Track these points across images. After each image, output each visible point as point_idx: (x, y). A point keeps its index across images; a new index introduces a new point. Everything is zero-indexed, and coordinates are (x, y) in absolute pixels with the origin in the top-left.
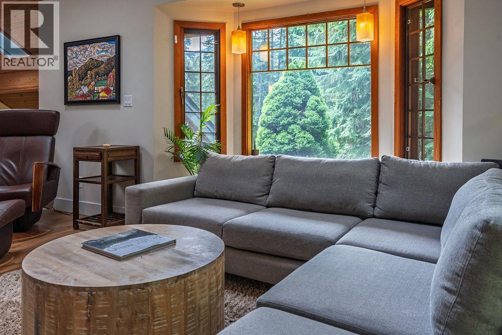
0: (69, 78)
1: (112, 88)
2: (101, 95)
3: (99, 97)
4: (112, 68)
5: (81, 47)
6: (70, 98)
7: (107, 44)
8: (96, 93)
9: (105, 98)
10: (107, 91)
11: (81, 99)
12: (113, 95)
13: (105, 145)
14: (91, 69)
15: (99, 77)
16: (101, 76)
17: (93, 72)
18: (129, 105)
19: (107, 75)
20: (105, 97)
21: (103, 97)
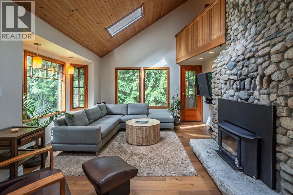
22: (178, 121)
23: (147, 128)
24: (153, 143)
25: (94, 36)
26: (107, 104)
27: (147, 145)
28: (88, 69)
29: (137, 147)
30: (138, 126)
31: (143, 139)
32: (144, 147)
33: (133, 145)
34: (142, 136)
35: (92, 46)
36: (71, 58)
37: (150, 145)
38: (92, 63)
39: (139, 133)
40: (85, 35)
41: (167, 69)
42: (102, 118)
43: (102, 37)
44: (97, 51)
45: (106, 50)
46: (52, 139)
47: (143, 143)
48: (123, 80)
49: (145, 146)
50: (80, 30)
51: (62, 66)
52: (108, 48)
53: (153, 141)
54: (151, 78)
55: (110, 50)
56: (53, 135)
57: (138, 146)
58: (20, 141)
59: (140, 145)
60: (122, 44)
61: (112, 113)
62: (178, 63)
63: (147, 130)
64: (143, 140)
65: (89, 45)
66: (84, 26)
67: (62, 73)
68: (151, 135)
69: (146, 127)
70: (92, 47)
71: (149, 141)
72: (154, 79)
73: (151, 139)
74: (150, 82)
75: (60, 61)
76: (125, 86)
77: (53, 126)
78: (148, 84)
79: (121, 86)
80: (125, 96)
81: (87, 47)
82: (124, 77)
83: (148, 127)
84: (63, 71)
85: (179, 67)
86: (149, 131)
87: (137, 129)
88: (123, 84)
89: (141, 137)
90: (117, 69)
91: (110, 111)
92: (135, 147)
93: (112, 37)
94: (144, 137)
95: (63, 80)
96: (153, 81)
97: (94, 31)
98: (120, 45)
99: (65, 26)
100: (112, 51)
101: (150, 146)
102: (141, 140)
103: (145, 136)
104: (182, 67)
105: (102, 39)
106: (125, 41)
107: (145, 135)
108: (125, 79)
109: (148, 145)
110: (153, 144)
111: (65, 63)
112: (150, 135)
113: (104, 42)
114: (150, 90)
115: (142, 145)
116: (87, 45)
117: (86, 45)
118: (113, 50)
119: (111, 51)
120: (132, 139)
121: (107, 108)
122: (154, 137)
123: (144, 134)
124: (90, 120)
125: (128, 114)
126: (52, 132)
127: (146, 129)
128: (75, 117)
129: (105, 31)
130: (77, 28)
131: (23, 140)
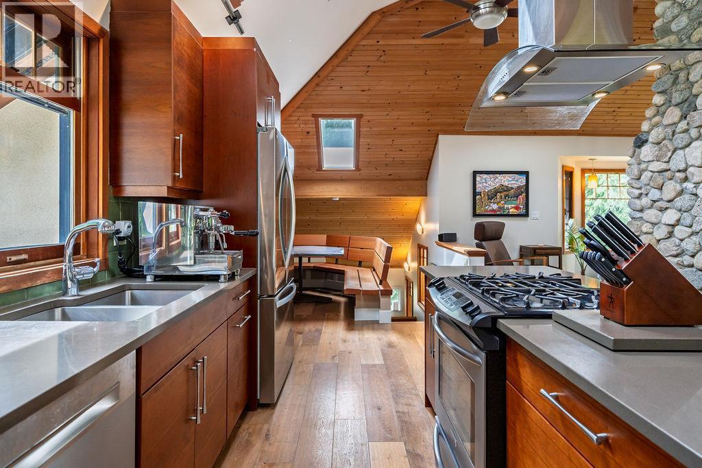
0: (477, 197)
1: (522, 207)
2: (511, 211)
3: (508, 212)
4: (522, 193)
5: (491, 176)
6: (478, 212)
7: (517, 176)
8: (506, 209)
9: (515, 213)
10: (517, 208)
11: (490, 213)
12: (523, 211)
13: (540, 245)
14: (500, 192)
15: (509, 198)
16: (511, 198)
17: (503, 194)
19: (517, 197)
21: (513, 212)
58: (535, 251)
131: (537, 251)
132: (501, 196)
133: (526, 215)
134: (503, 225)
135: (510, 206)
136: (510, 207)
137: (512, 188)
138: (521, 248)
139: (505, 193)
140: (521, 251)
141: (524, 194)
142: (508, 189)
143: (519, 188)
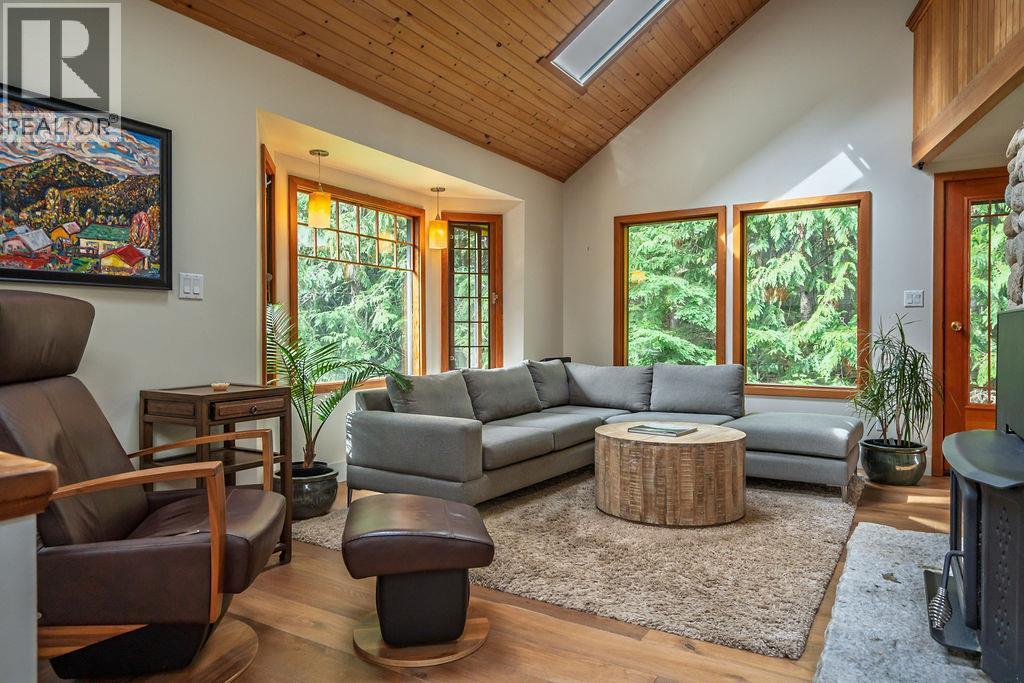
1: (147, 252)
2: (105, 262)
3: (97, 266)
4: (148, 202)
8: (84, 255)
9: (124, 274)
10: (129, 254)
12: (149, 268)
13: (217, 385)
14: (60, 185)
15: (96, 212)
16: (107, 214)
17: (72, 196)
18: (194, 296)
19: (130, 215)
20: (123, 269)
21: (112, 268)
22: (908, 464)
23: (663, 451)
24: (695, 520)
25: (502, 99)
26: (573, 367)
27: (665, 525)
28: (501, 228)
29: (623, 524)
30: (628, 441)
31: (646, 494)
32: (651, 530)
33: (611, 515)
34: (644, 482)
35: (508, 137)
36: (438, 190)
37: (681, 527)
38: (516, 204)
39: (634, 468)
40: (467, 97)
41: (861, 202)
42: (538, 411)
43: (537, 97)
44: (535, 156)
45: (573, 145)
46: (348, 451)
47: (645, 510)
48: (698, 276)
49: (653, 525)
50: (441, 83)
51: (416, 220)
52: (581, 139)
53: (694, 510)
54: (836, 260)
55: (592, 146)
56: (350, 436)
57: (629, 521)
58: (214, 409)
59: (635, 519)
60: (641, 111)
61: (588, 399)
62: (920, 166)
63: (665, 462)
64: (645, 502)
65: (494, 134)
66: (452, 65)
67: (414, 246)
68: (683, 485)
69: (659, 448)
70: (509, 139)
71: (674, 509)
72: (849, 269)
73: (682, 500)
74: (829, 279)
75: (403, 206)
76: (700, 302)
77: (353, 409)
78: (822, 292)
79: (681, 301)
80: (700, 350)
81: (488, 143)
82: (698, 261)
83: (667, 448)
84: (417, 241)
85: (927, 182)
86: (674, 465)
87: (626, 452)
88: (691, 293)
89: (638, 489)
90: (623, 225)
91: (581, 391)
92: (618, 523)
93: (583, 91)
94: (651, 487)
95: (417, 269)
96: (848, 274)
97: (495, 75)
98: (635, 117)
99: (386, 79)
100: (602, 147)
101: (676, 532)
102: (639, 499)
103: (656, 485)
104: (946, 183)
105: (538, 104)
106: (655, 99)
107: (656, 479)
108: (705, 274)
109: (670, 527)
110: (694, 527)
111: (422, 211)
112: (677, 484)
113: (555, 114)
114: (824, 319)
115: (642, 523)
116: (487, 136)
117: (484, 139)
118: (608, 141)
119: (599, 150)
120: (607, 491)
121: (569, 378)
122: (700, 497)
123: (652, 475)
124: (483, 409)
125: (652, 407)
126: (348, 428)
127: (660, 456)
128: (415, 388)
129: (542, 69)
130: (431, 78)
131: (220, 406)
132: (65, 205)
133: (163, 282)
134: (88, 312)
135: (101, 246)
136: (104, 249)
137: (110, 179)
138: (147, 400)
139: (84, 192)
140: (146, 411)
141: (154, 209)
142: (94, 179)
143: (136, 181)
